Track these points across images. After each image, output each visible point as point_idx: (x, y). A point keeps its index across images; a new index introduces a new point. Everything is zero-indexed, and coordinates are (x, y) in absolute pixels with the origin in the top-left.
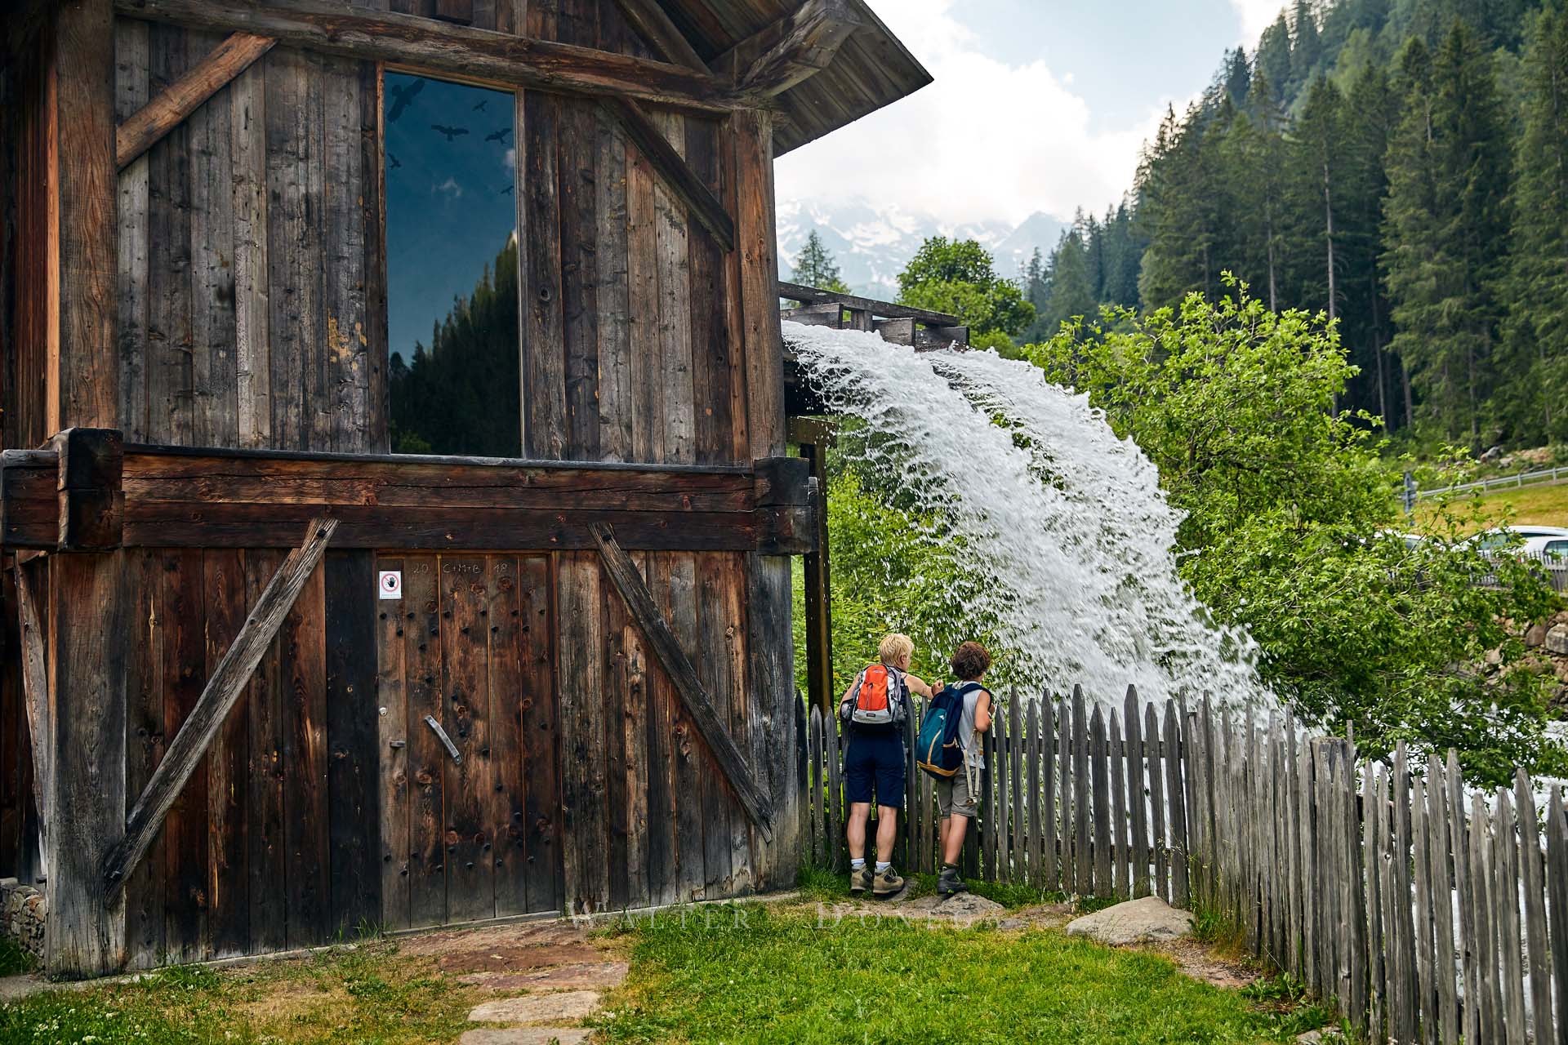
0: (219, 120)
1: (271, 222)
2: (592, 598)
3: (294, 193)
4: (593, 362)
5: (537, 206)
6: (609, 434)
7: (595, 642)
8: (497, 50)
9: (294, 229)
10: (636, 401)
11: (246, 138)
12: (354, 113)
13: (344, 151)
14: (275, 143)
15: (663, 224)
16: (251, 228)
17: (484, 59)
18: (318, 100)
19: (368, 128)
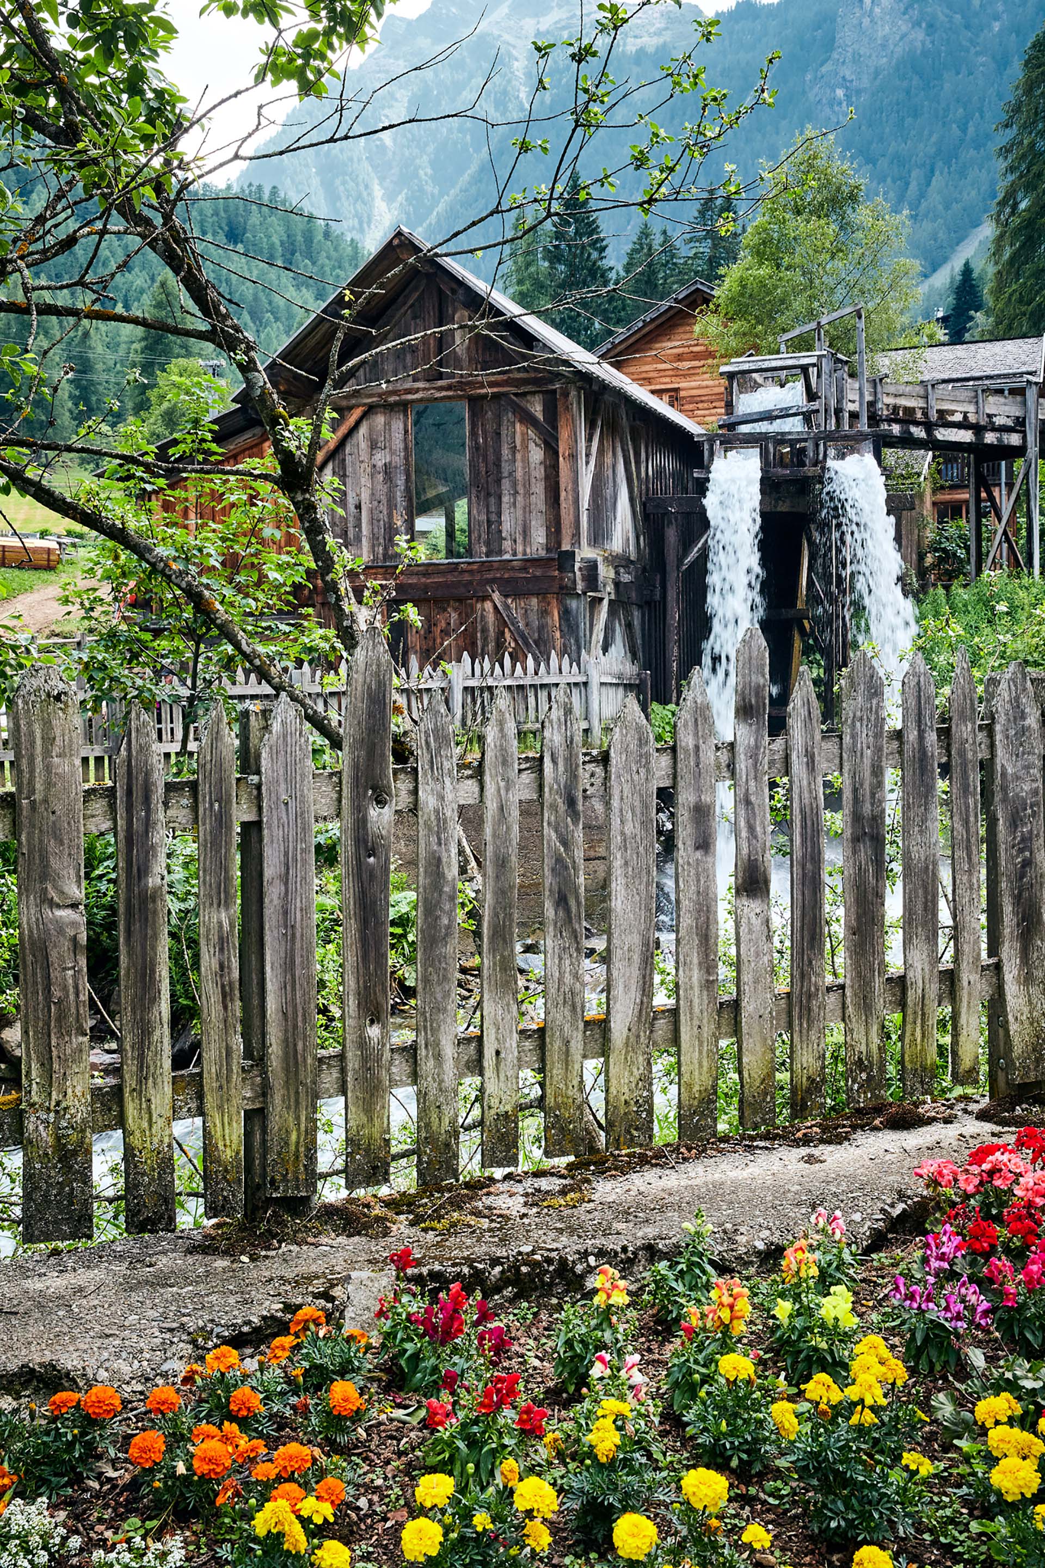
0: (354, 441)
1: (372, 476)
2: (491, 618)
3: (380, 464)
4: (499, 514)
5: (476, 448)
6: (507, 545)
7: (492, 633)
8: (449, 388)
9: (380, 477)
10: (520, 528)
11: (363, 445)
12: (401, 426)
13: (398, 443)
14: (373, 446)
15: (532, 445)
16: (365, 480)
17: (444, 393)
18: (388, 424)
19: (406, 432)
